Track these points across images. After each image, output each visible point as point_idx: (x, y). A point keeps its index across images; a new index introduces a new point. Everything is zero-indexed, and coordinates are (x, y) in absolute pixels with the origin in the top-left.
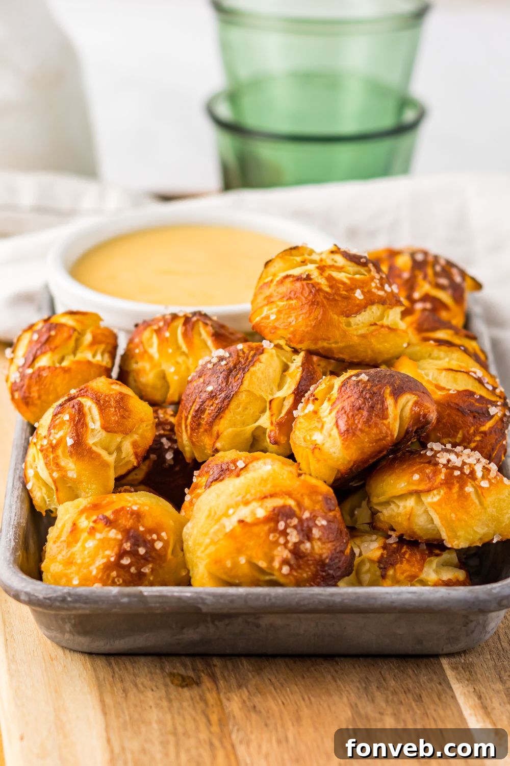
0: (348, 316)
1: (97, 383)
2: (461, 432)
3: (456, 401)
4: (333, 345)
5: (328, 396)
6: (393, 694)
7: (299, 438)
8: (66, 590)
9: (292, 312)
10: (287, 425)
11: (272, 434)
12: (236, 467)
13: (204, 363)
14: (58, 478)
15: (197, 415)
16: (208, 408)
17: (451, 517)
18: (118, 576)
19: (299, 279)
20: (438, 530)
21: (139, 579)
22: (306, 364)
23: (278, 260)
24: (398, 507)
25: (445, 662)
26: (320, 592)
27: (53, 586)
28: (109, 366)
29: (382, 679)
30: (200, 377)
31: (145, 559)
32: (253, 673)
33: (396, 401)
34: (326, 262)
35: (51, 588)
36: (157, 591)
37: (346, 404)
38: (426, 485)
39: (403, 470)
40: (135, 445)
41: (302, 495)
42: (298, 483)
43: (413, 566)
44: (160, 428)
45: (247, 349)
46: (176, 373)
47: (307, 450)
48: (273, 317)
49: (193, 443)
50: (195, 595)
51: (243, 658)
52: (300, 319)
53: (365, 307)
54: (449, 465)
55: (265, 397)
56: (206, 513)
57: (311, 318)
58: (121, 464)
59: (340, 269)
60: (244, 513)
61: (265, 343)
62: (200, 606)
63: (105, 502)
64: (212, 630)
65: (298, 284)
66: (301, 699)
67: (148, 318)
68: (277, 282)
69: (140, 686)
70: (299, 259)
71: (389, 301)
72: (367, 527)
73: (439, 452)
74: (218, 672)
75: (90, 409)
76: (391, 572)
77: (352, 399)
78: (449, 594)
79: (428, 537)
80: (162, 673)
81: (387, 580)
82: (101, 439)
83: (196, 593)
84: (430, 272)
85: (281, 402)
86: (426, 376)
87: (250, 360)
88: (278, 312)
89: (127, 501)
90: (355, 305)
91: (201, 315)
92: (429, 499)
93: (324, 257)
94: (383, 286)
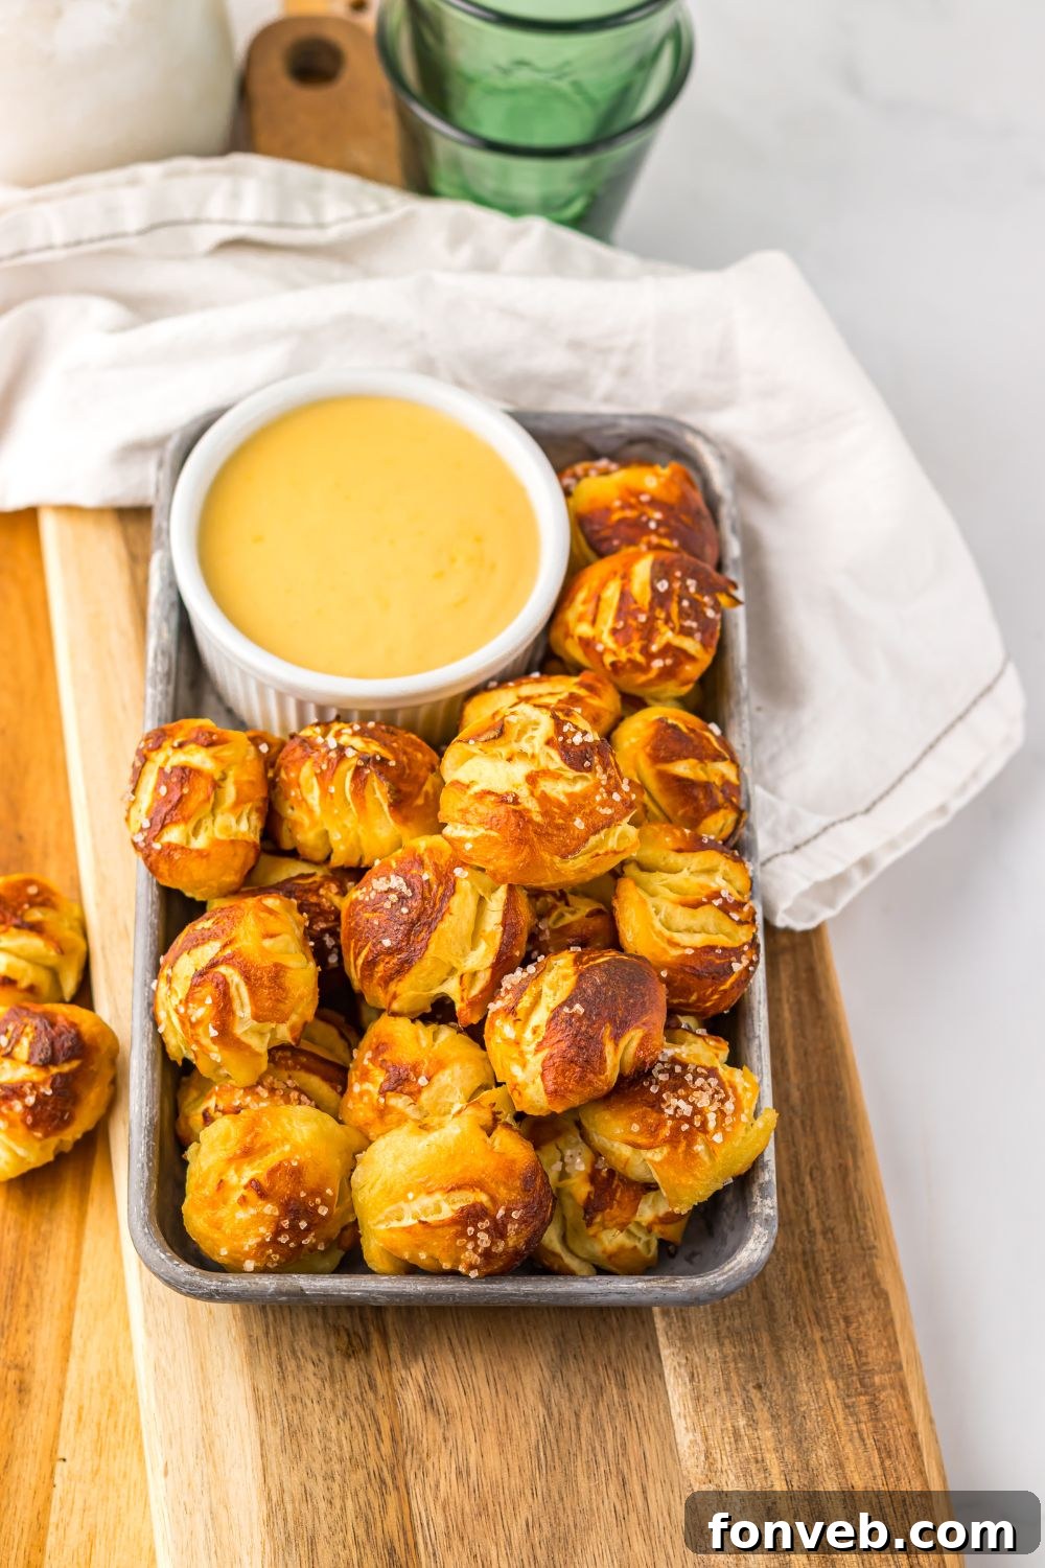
0: (563, 857)
1: (246, 935)
3: (692, 962)
9: (492, 847)
11: (463, 1009)
16: (382, 963)
17: (674, 1182)
18: (274, 1252)
19: (503, 800)
21: (297, 1250)
22: (508, 916)
30: (374, 912)
31: (307, 1231)
37: (555, 1050)
38: (647, 1138)
39: (621, 1110)
41: (496, 1184)
42: (493, 1162)
43: (625, 1209)
44: (322, 917)
45: (434, 879)
46: (344, 840)
48: (469, 846)
52: (503, 858)
53: (587, 840)
54: (677, 1116)
55: (456, 965)
57: (517, 861)
58: (276, 1041)
59: (556, 776)
60: (426, 1207)
61: (459, 871)
65: (502, 810)
75: (237, 989)
77: (564, 1045)
80: (325, 1326)
81: (594, 1226)
82: (251, 1028)
84: (674, 609)
85: (474, 974)
86: (657, 913)
87: (437, 906)
88: (476, 840)
89: (285, 1140)
90: (574, 839)
91: (376, 763)
92: (649, 1155)
93: (537, 751)
94: (610, 793)
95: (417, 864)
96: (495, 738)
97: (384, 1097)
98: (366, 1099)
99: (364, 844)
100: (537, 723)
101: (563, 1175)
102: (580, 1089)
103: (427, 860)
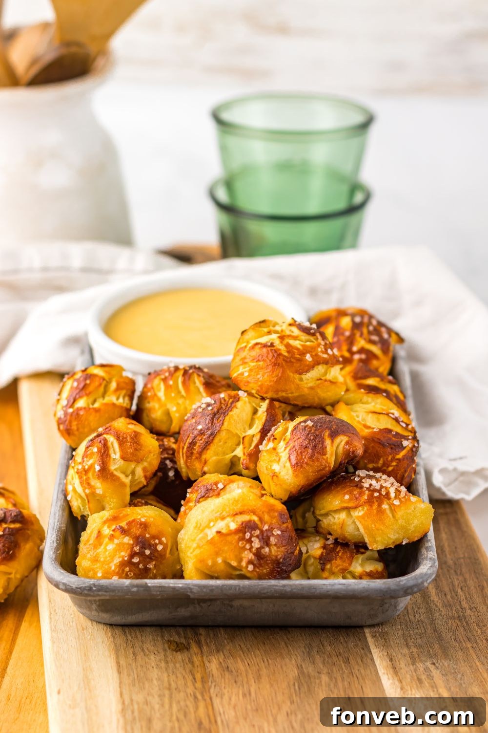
0: (300, 374)
1: (118, 423)
2: (382, 459)
3: (378, 437)
4: (290, 395)
5: (284, 437)
6: (328, 657)
7: (264, 466)
8: (92, 582)
9: (260, 371)
10: (255, 455)
11: (245, 462)
12: (218, 488)
13: (196, 407)
14: (89, 493)
15: (190, 446)
16: (198, 442)
17: (372, 527)
18: (130, 571)
19: (265, 346)
20: (362, 536)
21: (144, 573)
22: (270, 410)
23: (251, 330)
24: (334, 518)
25: (367, 631)
26: (276, 584)
27: (83, 579)
28: (129, 407)
29: (321, 645)
30: (193, 418)
31: (150, 558)
32: (228, 640)
33: (333, 442)
34: (285, 333)
35: (81, 580)
36: (158, 583)
37: (296, 443)
38: (354, 503)
39: (338, 492)
40: (144, 470)
41: (263, 513)
42: (261, 503)
43: (344, 561)
44: (165, 452)
45: (227, 397)
46: (177, 411)
47: (268, 476)
48: (246, 374)
49: (187, 467)
50: (186, 586)
51: (221, 628)
52: (266, 376)
53: (313, 367)
54: (371, 489)
55: (240, 435)
56: (194, 525)
57: (274, 376)
58: (135, 483)
59: (295, 338)
60: (221, 525)
61: (241, 393)
62: (189, 594)
63: (122, 515)
64: (198, 609)
65: (265, 350)
66: (262, 661)
67: (158, 369)
68: (250, 347)
69: (146, 650)
70: (266, 330)
71: (331, 362)
72: (312, 530)
73: (364, 478)
74: (202, 639)
75: (112, 443)
76: (328, 566)
77: (301, 440)
78: (369, 585)
79: (356, 540)
80: (162, 640)
81: (325, 572)
82: (120, 466)
83: (186, 584)
84: (365, 331)
85: (252, 438)
86: (357, 417)
87: (229, 406)
88: (250, 370)
89: (138, 514)
90: (306, 366)
91: (195, 368)
92: (356, 514)
93: (284, 328)
94: (326, 350)
101: (307, 553)
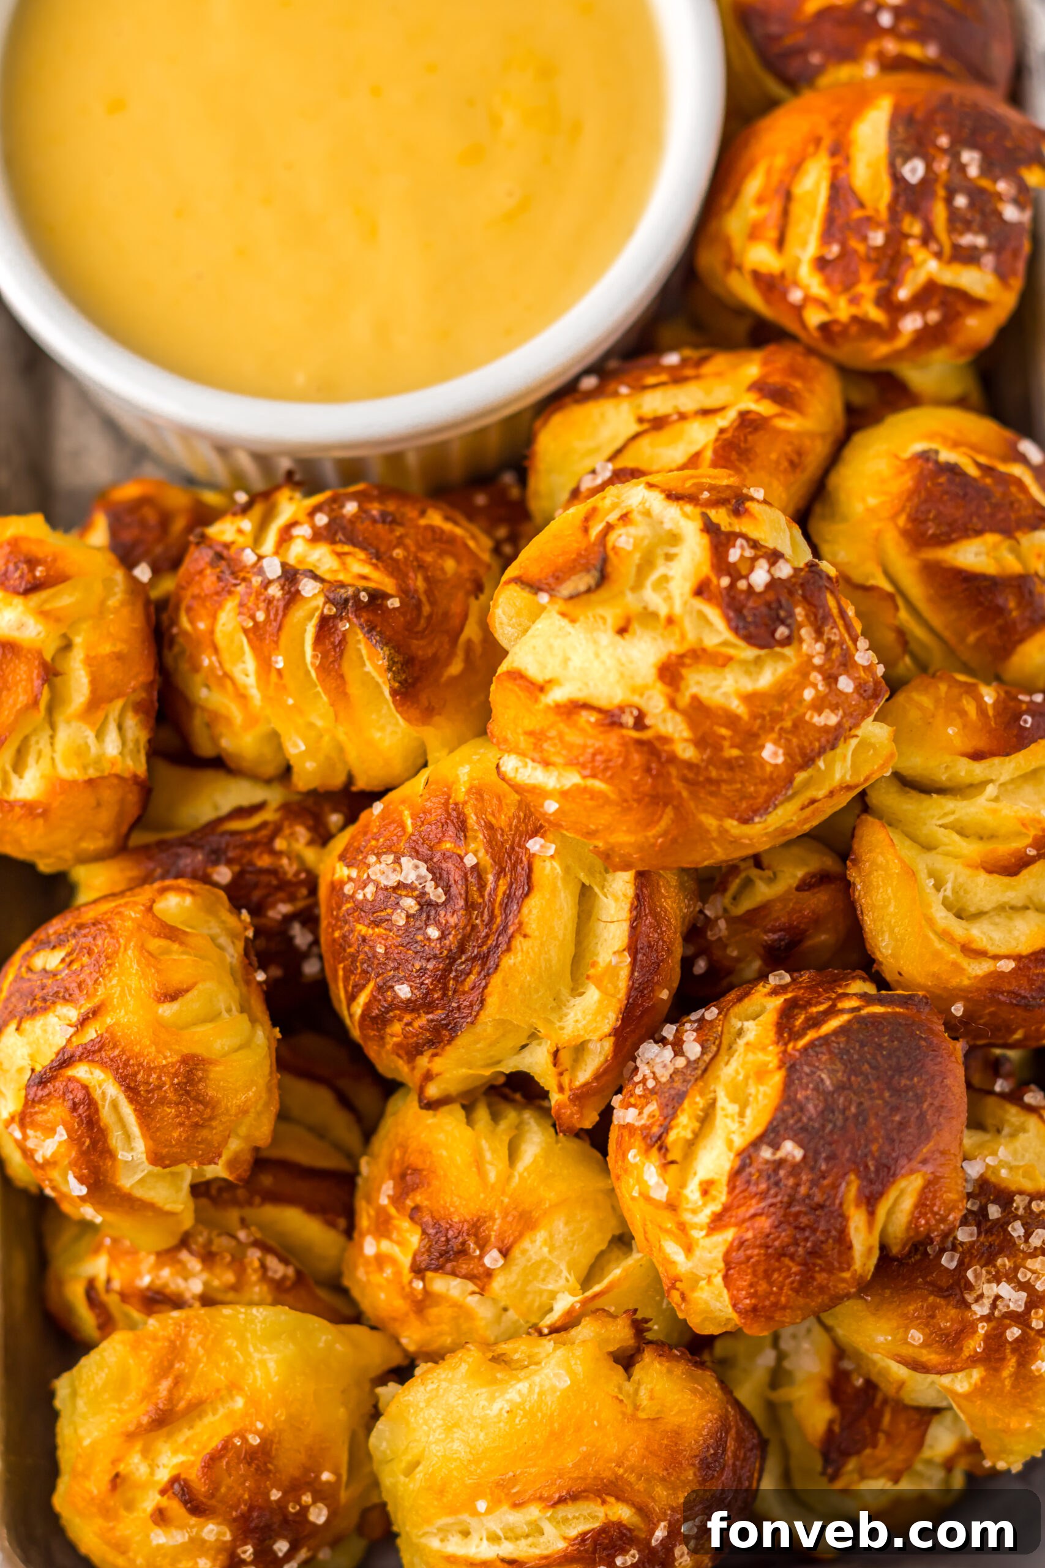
0: (745, 820)
9: (599, 808)
10: (598, 1094)
11: (564, 1115)
15: (375, 1023)
16: (400, 1024)
19: (612, 720)
30: (375, 924)
37: (747, 1232)
38: (938, 1357)
41: (647, 1486)
43: (898, 1447)
45: (490, 867)
46: (310, 753)
53: (789, 783)
54: (997, 1313)
55: (542, 1028)
59: (720, 661)
61: (536, 847)
65: (612, 741)
75: (115, 1106)
76: (850, 1466)
77: (765, 1223)
82: (149, 1175)
84: (939, 213)
85: (580, 1049)
86: (938, 887)
87: (499, 920)
88: (564, 794)
89: (234, 1387)
90: (763, 782)
91: (359, 607)
92: (945, 1380)
93: (678, 609)
94: (831, 679)
95: (451, 831)
96: (589, 591)
97: (423, 1279)
98: (389, 1271)
99: (353, 756)
100: (674, 538)
101: (778, 1377)
102: (801, 1301)
103: (472, 819)
